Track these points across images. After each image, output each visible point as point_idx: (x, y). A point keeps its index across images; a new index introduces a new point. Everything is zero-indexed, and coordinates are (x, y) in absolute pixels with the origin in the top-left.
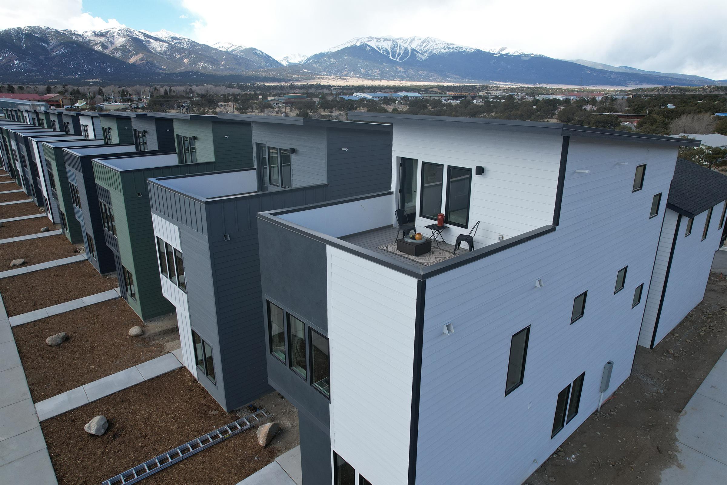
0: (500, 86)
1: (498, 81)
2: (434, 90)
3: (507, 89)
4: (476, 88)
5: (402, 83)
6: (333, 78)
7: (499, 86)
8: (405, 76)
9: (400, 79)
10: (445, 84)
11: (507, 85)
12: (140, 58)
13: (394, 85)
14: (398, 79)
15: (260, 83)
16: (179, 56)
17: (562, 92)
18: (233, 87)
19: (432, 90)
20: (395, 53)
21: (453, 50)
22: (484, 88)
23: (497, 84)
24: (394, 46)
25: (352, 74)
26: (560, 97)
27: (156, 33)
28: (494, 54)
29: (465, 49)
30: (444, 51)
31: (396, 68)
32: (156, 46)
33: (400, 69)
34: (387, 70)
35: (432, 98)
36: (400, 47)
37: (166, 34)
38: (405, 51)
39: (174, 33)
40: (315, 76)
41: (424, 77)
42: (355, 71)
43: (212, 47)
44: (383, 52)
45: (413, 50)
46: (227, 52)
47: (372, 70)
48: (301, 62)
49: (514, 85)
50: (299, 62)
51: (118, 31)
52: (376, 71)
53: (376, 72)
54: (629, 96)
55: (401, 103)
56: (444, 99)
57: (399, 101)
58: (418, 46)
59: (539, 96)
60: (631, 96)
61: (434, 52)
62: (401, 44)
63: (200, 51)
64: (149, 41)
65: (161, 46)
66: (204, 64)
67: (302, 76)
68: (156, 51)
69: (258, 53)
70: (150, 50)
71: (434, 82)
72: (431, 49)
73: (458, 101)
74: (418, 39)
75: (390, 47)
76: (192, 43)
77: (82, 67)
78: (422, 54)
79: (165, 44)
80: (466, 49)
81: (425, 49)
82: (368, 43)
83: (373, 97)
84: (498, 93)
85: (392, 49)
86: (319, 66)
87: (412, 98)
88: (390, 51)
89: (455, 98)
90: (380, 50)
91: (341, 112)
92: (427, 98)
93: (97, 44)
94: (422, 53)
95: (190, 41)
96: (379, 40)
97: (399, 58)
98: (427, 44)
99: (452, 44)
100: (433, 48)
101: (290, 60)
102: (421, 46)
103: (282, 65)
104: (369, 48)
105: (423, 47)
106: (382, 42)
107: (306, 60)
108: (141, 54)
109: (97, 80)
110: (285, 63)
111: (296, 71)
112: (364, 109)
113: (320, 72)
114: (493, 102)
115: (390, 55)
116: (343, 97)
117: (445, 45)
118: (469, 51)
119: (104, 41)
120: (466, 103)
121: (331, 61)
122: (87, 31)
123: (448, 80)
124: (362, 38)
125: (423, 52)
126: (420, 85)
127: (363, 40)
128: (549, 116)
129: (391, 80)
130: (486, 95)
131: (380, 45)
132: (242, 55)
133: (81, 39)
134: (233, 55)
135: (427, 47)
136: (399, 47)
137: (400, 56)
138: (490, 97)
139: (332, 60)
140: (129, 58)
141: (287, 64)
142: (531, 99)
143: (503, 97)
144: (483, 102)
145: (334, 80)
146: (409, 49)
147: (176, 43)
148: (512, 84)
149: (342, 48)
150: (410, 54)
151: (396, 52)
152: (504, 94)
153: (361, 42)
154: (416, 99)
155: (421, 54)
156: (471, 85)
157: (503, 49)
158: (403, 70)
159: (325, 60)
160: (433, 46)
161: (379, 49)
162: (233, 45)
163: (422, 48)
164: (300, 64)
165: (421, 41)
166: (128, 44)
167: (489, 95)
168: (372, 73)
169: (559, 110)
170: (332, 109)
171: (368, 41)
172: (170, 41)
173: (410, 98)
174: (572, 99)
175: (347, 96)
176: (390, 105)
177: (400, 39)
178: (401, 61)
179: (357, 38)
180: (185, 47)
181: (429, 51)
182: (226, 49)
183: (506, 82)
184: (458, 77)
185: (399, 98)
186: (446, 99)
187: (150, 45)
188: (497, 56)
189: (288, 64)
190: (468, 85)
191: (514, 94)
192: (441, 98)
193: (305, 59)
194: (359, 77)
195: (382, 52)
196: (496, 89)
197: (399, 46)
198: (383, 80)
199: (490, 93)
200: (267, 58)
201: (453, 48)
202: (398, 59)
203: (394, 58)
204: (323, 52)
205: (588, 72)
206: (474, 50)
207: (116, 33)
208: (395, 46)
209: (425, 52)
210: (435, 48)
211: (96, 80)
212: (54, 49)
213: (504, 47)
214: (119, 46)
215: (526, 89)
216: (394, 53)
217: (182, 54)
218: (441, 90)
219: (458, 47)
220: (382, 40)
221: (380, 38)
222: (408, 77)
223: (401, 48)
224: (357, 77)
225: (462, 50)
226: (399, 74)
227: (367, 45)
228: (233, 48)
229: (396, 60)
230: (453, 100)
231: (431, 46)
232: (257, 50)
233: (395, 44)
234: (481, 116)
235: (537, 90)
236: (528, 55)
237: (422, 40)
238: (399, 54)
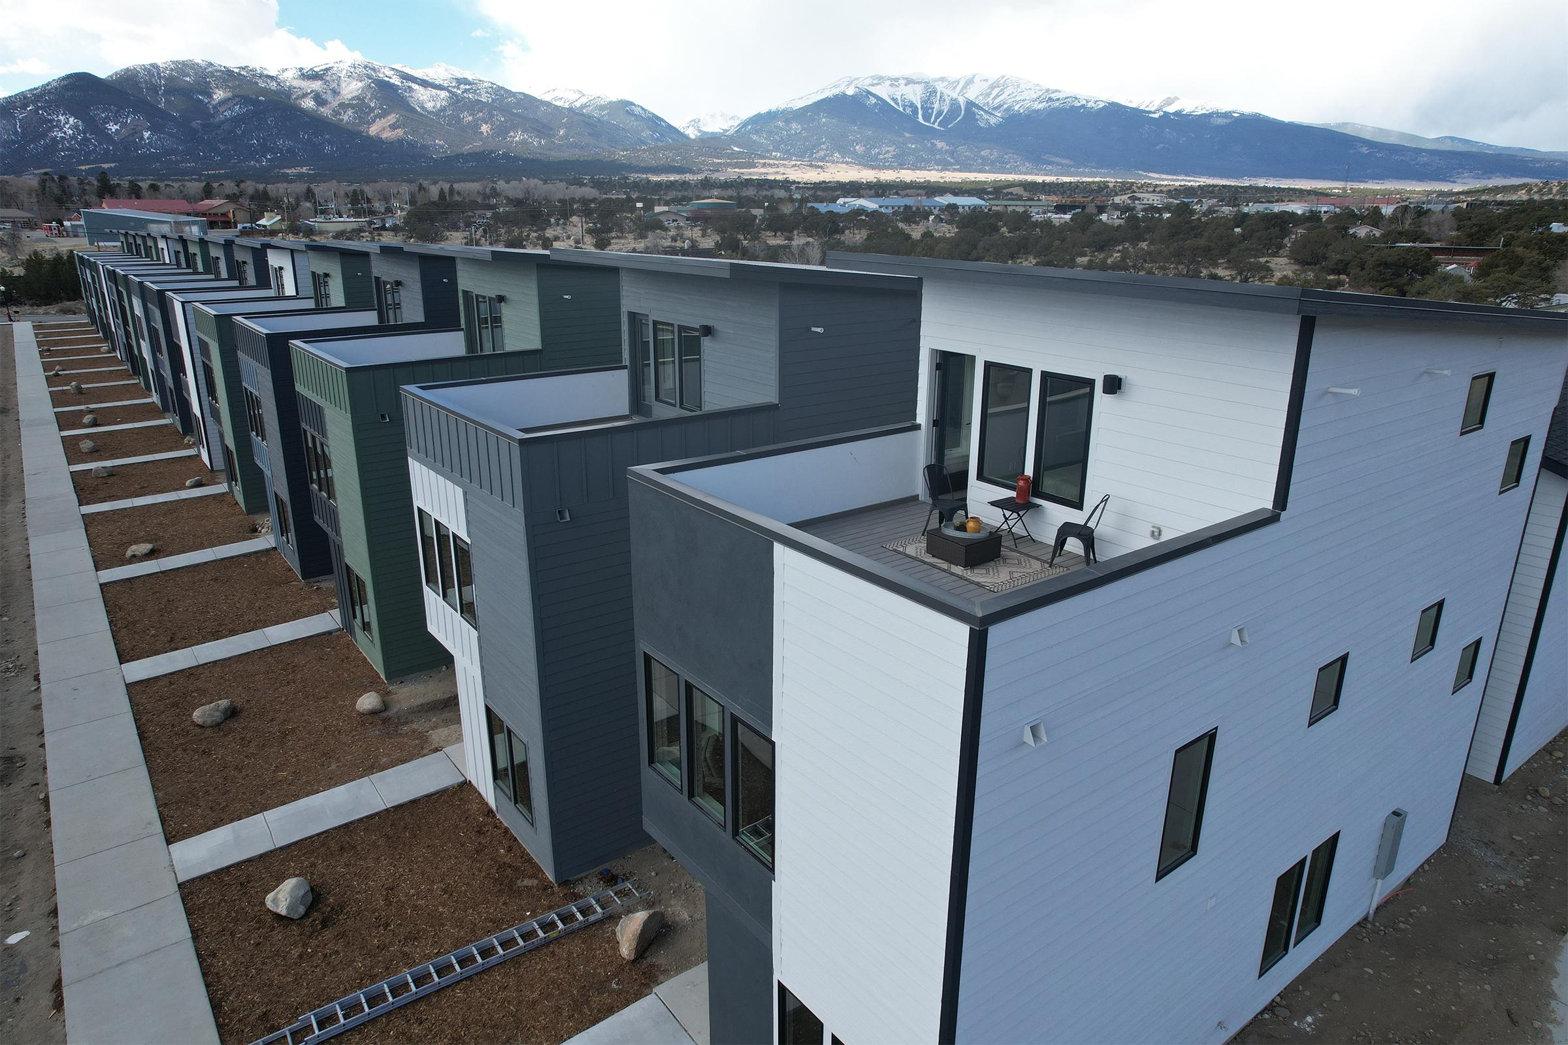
0: (1162, 183)
1: (1158, 173)
2: (1015, 190)
3: (1176, 190)
4: (1108, 187)
5: (944, 175)
6: (795, 166)
7: (1158, 183)
8: (952, 161)
9: (940, 167)
10: (1039, 179)
11: (1178, 180)
12: (391, 122)
13: (927, 179)
14: (936, 167)
15: (639, 175)
16: (470, 118)
17: (1300, 194)
18: (581, 184)
19: (1009, 190)
20: (930, 111)
21: (1058, 104)
22: (1125, 188)
23: (1154, 178)
24: (928, 94)
25: (837, 157)
26: (1298, 208)
27: (425, 70)
28: (1150, 112)
29: (1084, 102)
30: (1038, 106)
31: (932, 143)
32: (425, 97)
33: (940, 145)
34: (913, 146)
35: (1010, 209)
36: (941, 97)
37: (446, 73)
38: (952, 105)
39: (461, 71)
40: (756, 161)
41: (992, 163)
42: (843, 149)
43: (539, 98)
44: (904, 109)
45: (970, 104)
46: (570, 110)
47: (880, 147)
48: (726, 131)
49: (1192, 181)
50: (722, 131)
51: (349, 69)
52: (888, 150)
53: (888, 152)
54: (1459, 204)
55: (941, 220)
56: (1036, 210)
57: (937, 216)
58: (981, 95)
59: (1247, 205)
60: (1464, 205)
61: (1016, 108)
62: (944, 90)
63: (514, 108)
64: (409, 87)
65: (434, 98)
66: (523, 136)
67: (729, 161)
68: (423, 108)
69: (637, 111)
70: (411, 106)
71: (1015, 174)
72: (1010, 101)
73: (1068, 217)
74: (981, 81)
75: (919, 98)
76: (498, 91)
77: (275, 143)
78: (989, 113)
79: (443, 94)
80: (1087, 102)
81: (997, 101)
82: (871, 89)
83: (880, 207)
84: (1156, 198)
85: (924, 102)
86: (766, 139)
87: (967, 208)
88: (919, 106)
89: (1061, 209)
90: (898, 104)
91: (810, 240)
92: (998, 208)
93: (305, 95)
94: (989, 109)
95: (495, 86)
96: (896, 83)
97: (938, 120)
98: (1000, 92)
99: (1056, 91)
100: (1013, 99)
101: (704, 125)
102: (988, 95)
103: (687, 137)
104: (874, 101)
105: (992, 96)
106: (902, 86)
107: (739, 125)
108: (393, 115)
109: (304, 170)
110: (692, 133)
111: (716, 149)
112: (859, 234)
113: (768, 151)
114: (1144, 219)
115: (920, 116)
116: (816, 205)
117: (1041, 93)
118: (1094, 105)
119: (320, 89)
120: (1085, 222)
121: (791, 129)
122: (286, 69)
123: (1045, 169)
124: (859, 78)
125: (993, 109)
126: (984, 179)
127: (861, 83)
128: (1270, 251)
129: (920, 169)
130: (1130, 202)
131: (896, 93)
132: (602, 116)
133: (273, 85)
134: (583, 115)
135: (1002, 98)
136: (938, 98)
137: (941, 118)
138: (1139, 207)
139: (794, 126)
140: (370, 124)
141: (696, 135)
142: (1230, 211)
143: (1167, 208)
144: (1123, 219)
145: (797, 168)
146: (962, 101)
147: (465, 91)
148: (1188, 178)
149: (816, 100)
150: (963, 112)
151: (934, 108)
152: (1171, 200)
153: (857, 87)
154: (975, 210)
155: (986, 112)
156: (1097, 179)
157: (1169, 102)
158: (948, 148)
159: (777, 127)
160: (1013, 95)
161: (895, 103)
162: (584, 95)
163: (990, 100)
164: (725, 136)
165: (987, 84)
166: (367, 95)
167: (1137, 202)
168: (879, 154)
169: (1294, 236)
170: (791, 232)
171: (873, 85)
172: (454, 87)
173: (961, 210)
174: (1325, 212)
175: (825, 204)
176: (917, 223)
177: (942, 79)
178: (942, 129)
179: (848, 79)
180: (484, 100)
181: (1005, 106)
182: (569, 103)
183: (1175, 175)
184: (1068, 162)
185: (938, 208)
186: (1041, 210)
187: (412, 97)
188: (1156, 116)
189: (699, 134)
190: (1090, 180)
191: (1191, 200)
192: (1030, 210)
193: (736, 125)
194: (851, 163)
195: (901, 109)
196: (1152, 189)
197: (938, 95)
198: (903, 169)
199: (1139, 199)
200: (654, 121)
201: (1058, 99)
202: (936, 124)
203: (930, 123)
204: (774, 109)
205: (1365, 150)
206: (1104, 105)
207: (345, 72)
208: (930, 96)
209: (995, 109)
210: (1018, 98)
211: (302, 170)
212: (220, 106)
213: (1172, 97)
214: (351, 100)
215: (1220, 189)
216: (928, 110)
217: (477, 113)
218: (1030, 191)
219: (1068, 97)
220: (902, 82)
221: (899, 79)
222: (957, 162)
223: (945, 100)
224: (847, 163)
225: (1079, 105)
226: (938, 157)
227: (869, 93)
228: (583, 100)
229: (931, 125)
230: (1057, 214)
231: (1009, 95)
232: (634, 105)
233: (931, 93)
234: (1117, 248)
235: (1245, 191)
236: (1227, 115)
237: (990, 82)
238: (940, 113)
